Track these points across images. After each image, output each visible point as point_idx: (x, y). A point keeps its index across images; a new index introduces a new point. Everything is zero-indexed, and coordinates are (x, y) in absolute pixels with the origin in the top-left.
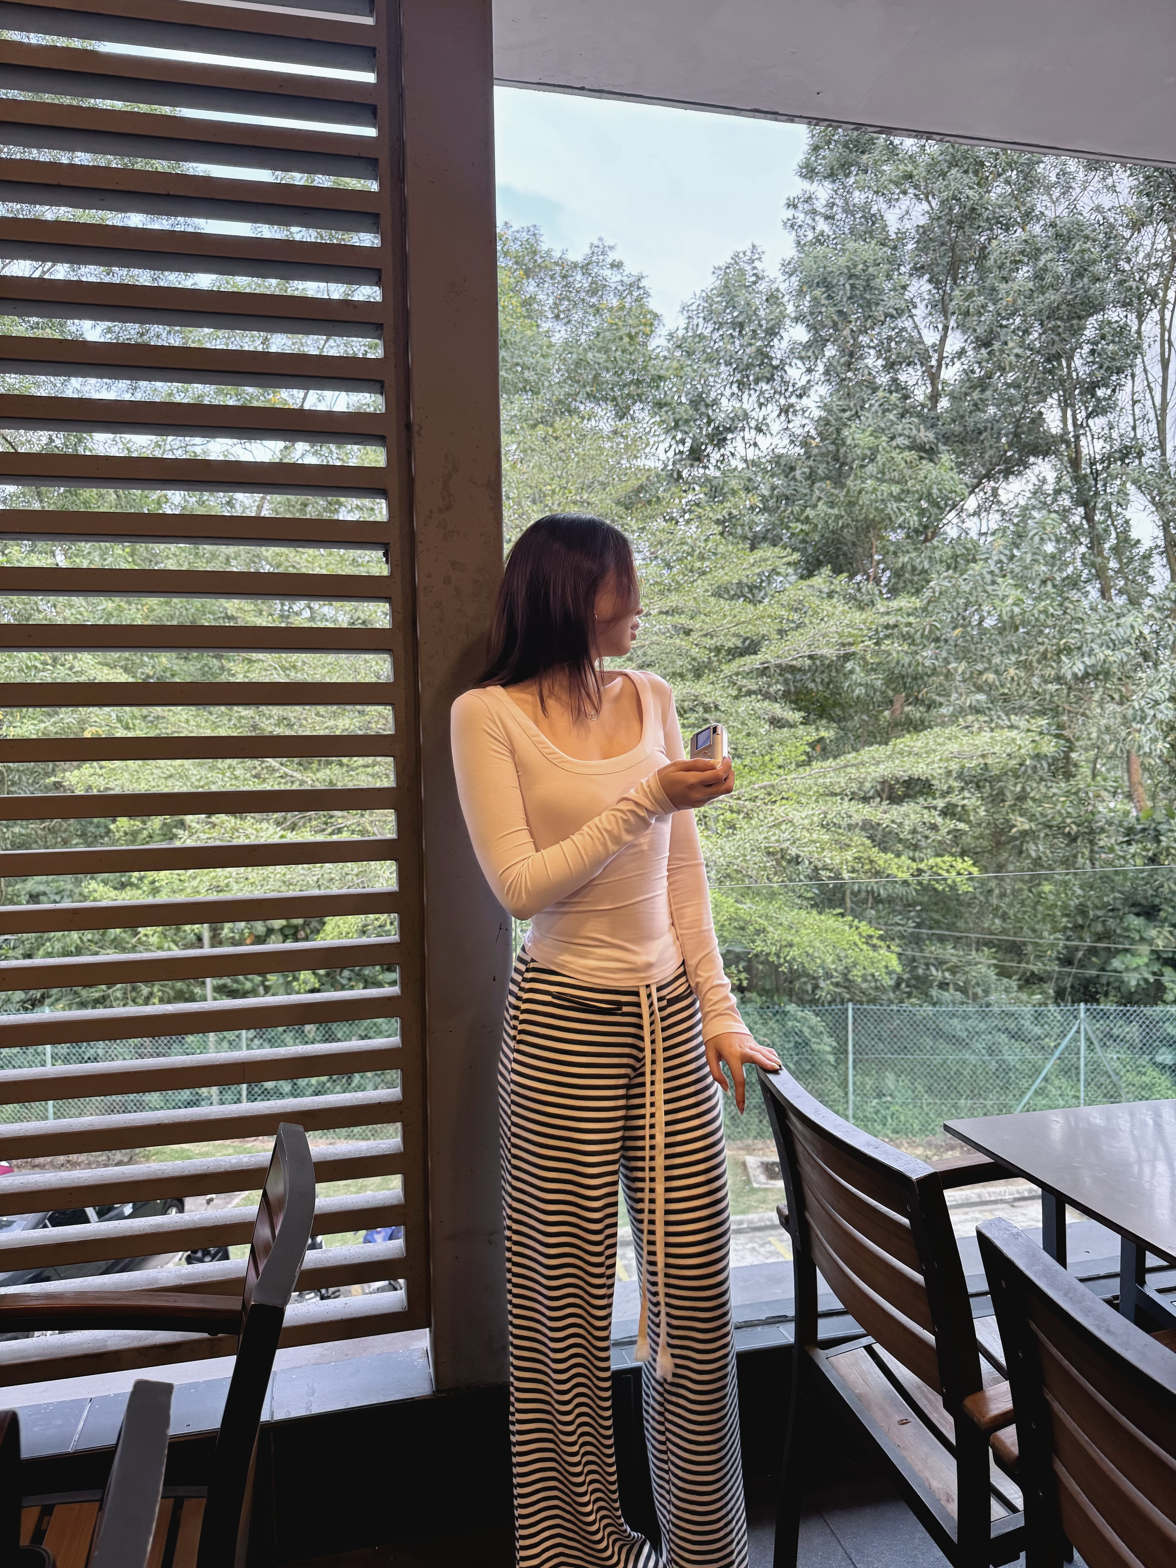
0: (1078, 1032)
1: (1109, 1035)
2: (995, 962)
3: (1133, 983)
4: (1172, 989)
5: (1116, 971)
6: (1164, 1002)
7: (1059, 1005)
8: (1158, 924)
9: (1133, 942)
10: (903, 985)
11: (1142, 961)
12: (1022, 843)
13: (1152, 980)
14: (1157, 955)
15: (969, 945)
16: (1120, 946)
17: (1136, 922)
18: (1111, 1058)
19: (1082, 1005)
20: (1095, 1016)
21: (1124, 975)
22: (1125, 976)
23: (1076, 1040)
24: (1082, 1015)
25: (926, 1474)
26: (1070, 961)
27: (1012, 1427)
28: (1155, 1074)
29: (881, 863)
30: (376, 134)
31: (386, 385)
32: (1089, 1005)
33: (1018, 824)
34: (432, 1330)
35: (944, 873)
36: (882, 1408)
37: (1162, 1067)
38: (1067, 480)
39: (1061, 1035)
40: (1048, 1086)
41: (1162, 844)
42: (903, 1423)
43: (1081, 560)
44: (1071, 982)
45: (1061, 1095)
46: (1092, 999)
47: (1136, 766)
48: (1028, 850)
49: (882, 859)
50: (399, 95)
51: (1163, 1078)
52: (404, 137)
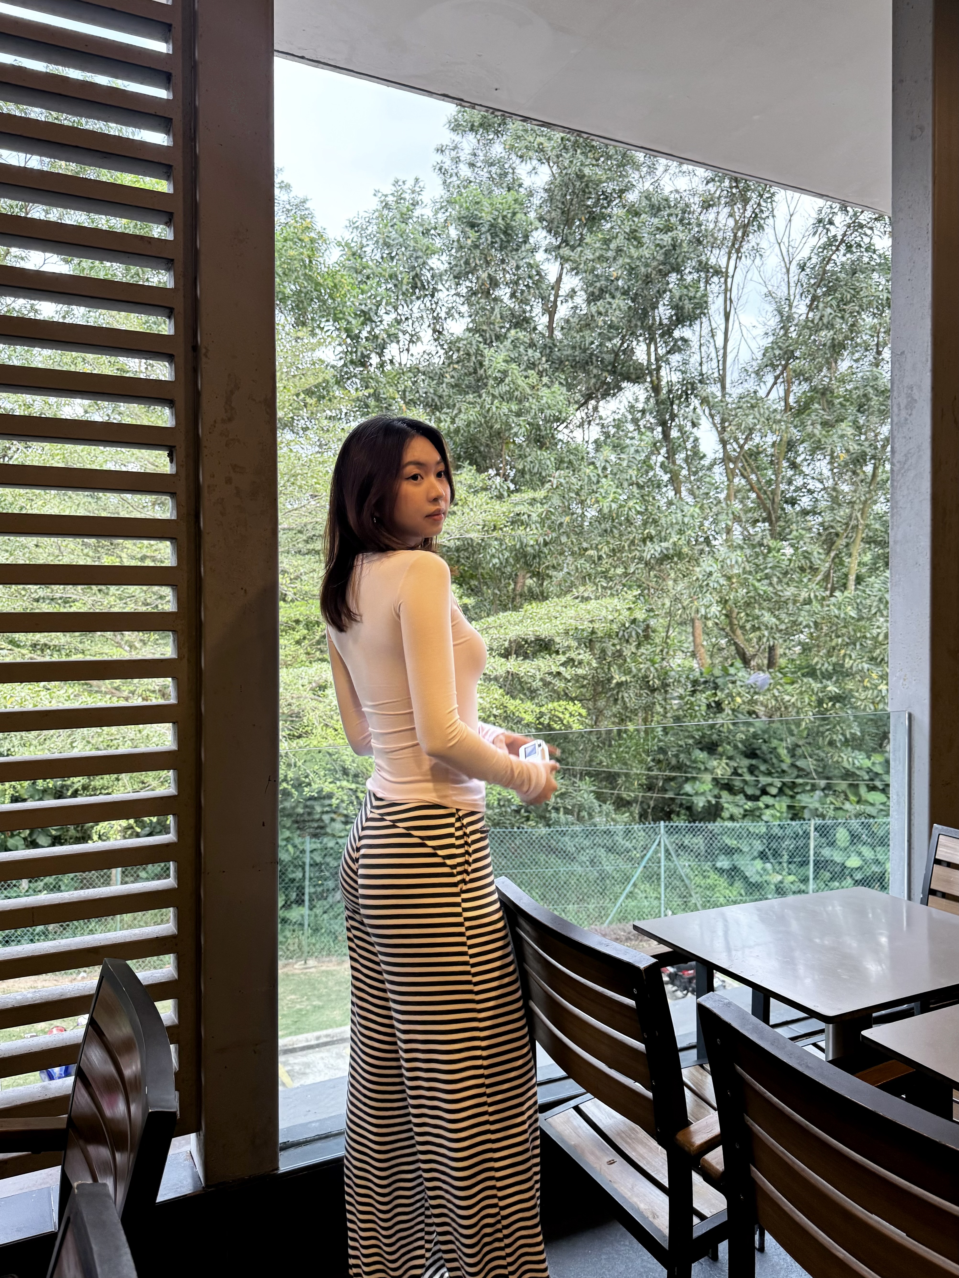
0: (659, 845)
1: (682, 847)
2: (593, 788)
3: (701, 805)
4: (727, 809)
5: (687, 794)
6: (722, 818)
7: (644, 824)
8: (717, 757)
9: (699, 771)
10: (523, 811)
11: (707, 787)
12: (618, 693)
13: (714, 802)
14: (716, 781)
15: (575, 777)
16: (690, 775)
17: (701, 755)
18: (683, 864)
19: (662, 822)
20: (670, 831)
22: (695, 799)
23: (656, 852)
24: (662, 831)
25: (635, 1200)
26: (650, 788)
27: (720, 1148)
28: (716, 877)
29: (512, 708)
30: (171, 97)
31: (176, 311)
32: (667, 823)
33: (617, 677)
34: (202, 1133)
35: (561, 715)
36: (593, 1153)
37: (721, 871)
38: (652, 401)
39: (645, 848)
40: (636, 890)
41: (719, 693)
42: (611, 1163)
43: (661, 467)
44: (652, 803)
45: (646, 898)
46: (668, 817)
47: (699, 631)
48: (623, 697)
49: (512, 704)
50: (192, 67)
51: (722, 880)
52: (197, 103)
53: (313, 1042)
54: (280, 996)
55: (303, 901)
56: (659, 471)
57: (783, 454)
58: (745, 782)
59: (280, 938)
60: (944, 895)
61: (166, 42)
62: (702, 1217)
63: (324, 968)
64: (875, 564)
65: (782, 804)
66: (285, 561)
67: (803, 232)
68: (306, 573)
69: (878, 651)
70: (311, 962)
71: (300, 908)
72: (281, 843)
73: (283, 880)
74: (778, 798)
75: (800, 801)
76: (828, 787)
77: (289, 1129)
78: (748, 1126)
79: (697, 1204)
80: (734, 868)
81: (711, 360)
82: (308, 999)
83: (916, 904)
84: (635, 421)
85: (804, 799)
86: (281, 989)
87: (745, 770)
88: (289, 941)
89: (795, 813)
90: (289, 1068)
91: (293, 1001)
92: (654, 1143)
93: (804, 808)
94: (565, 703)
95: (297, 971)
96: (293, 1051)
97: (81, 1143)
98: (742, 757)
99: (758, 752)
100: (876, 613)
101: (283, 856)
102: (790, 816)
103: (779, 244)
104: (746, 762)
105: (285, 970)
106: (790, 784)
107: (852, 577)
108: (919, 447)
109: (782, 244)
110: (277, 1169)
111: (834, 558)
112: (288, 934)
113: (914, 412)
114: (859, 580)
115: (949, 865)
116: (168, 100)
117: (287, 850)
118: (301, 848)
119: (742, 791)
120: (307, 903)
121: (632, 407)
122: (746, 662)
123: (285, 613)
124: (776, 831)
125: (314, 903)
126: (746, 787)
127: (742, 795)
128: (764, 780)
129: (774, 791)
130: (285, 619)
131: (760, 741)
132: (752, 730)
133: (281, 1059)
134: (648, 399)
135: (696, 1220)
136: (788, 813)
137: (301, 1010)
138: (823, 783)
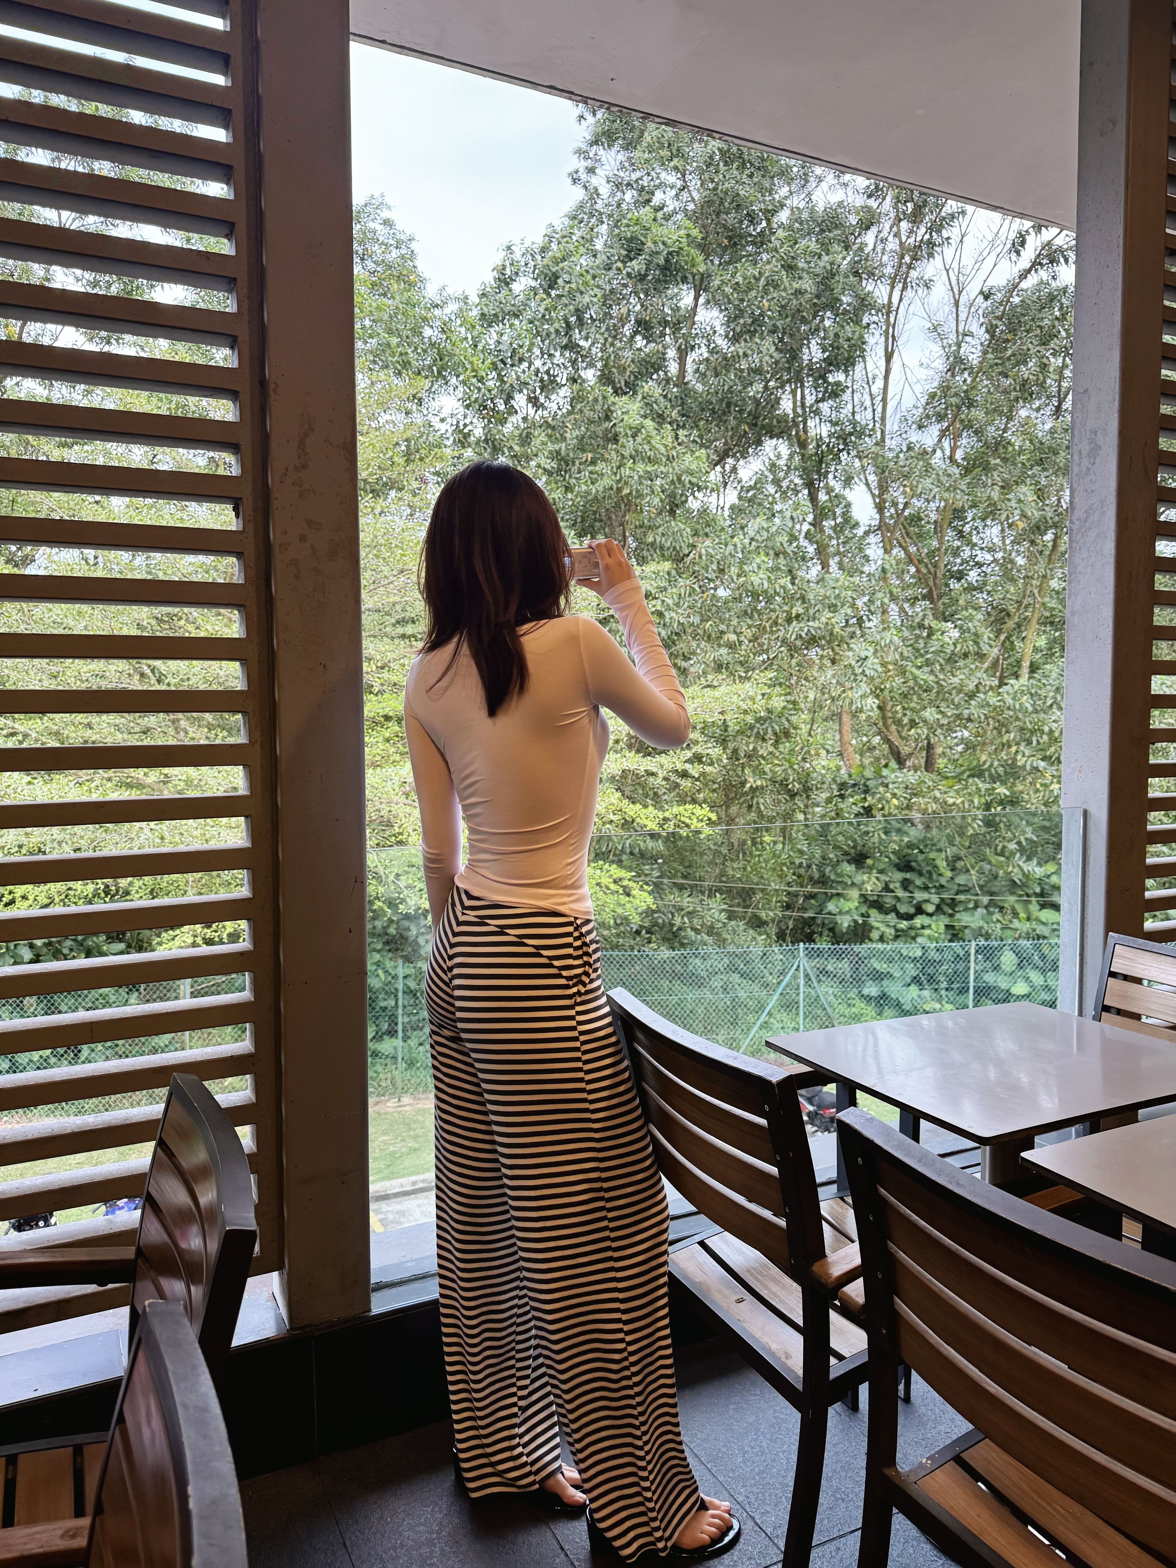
0: (797, 969)
1: (824, 972)
2: (725, 907)
3: (846, 925)
4: (878, 929)
5: (830, 913)
6: (871, 940)
7: (781, 946)
8: (865, 870)
9: (845, 885)
10: (644, 932)
11: (853, 904)
12: (752, 798)
13: (860, 922)
14: (864, 898)
15: (703, 893)
16: (834, 891)
17: (848, 868)
18: (827, 991)
19: (801, 944)
20: (810, 955)
21: (838, 917)
22: (839, 919)
23: (795, 977)
24: (801, 954)
25: (765, 1340)
26: (788, 907)
27: (861, 1281)
28: (863, 1005)
29: (632, 813)
30: (229, 84)
31: (240, 340)
32: (807, 945)
33: (751, 780)
34: (285, 1272)
35: (687, 821)
36: (720, 1292)
37: (868, 999)
38: (797, 458)
39: (783, 973)
40: (772, 1020)
41: (869, 798)
42: (740, 1301)
43: (806, 537)
44: (791, 924)
45: (783, 1028)
46: (810, 939)
47: (847, 728)
48: (758, 803)
49: (632, 810)
50: (253, 48)
51: (870, 1009)
52: (260, 90)
53: (409, 1188)
54: (371, 1137)
55: (396, 1031)
56: (803, 542)
57: (948, 521)
58: (898, 899)
59: (370, 1073)
60: (1119, 1012)
61: (223, 17)
62: (840, 1357)
63: (420, 1106)
64: (1050, 649)
65: (938, 925)
66: (371, 646)
67: (976, 256)
68: (394, 660)
69: (1053, 749)
70: (406, 1100)
71: (393, 1040)
72: (370, 967)
73: (374, 1009)
74: (934, 918)
75: (959, 920)
76: (991, 903)
77: (382, 1269)
78: (892, 1254)
79: (835, 1343)
80: (884, 996)
81: (865, 409)
82: (403, 1140)
83: (1088, 1021)
84: (777, 482)
85: (965, 919)
86: (372, 1130)
87: (898, 885)
88: (381, 1076)
89: (954, 934)
90: (381, 1216)
91: (385, 1143)
92: (788, 1280)
93: (966, 927)
94: (691, 807)
95: (390, 1110)
96: (385, 1197)
97: (152, 1273)
98: (894, 869)
99: (913, 864)
100: (1051, 705)
101: (373, 982)
102: (949, 937)
103: (947, 271)
104: (899, 876)
105: (377, 1108)
106: (949, 901)
107: (1026, 664)
108: (1102, 502)
109: (950, 271)
110: (369, 1310)
111: (1004, 642)
112: (379, 1068)
113: (1098, 460)
114: (1034, 668)
115: (1126, 978)
116: (226, 87)
117: (378, 976)
118: (393, 973)
119: (894, 909)
120: (400, 1034)
121: (773, 465)
122: (901, 762)
123: (371, 707)
124: (933, 955)
125: (409, 1034)
126: (898, 905)
127: (893, 914)
128: (920, 896)
129: (930, 908)
130: (371, 715)
131: (916, 851)
132: (906, 839)
133: (373, 1206)
134: (791, 457)
135: (833, 1361)
136: (946, 933)
137: (395, 1152)
138: (985, 900)
